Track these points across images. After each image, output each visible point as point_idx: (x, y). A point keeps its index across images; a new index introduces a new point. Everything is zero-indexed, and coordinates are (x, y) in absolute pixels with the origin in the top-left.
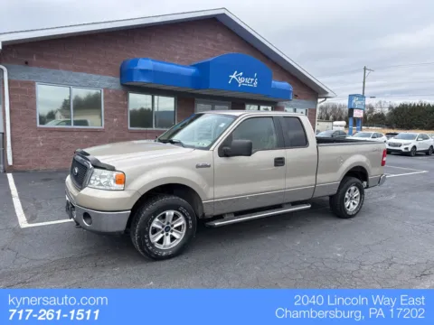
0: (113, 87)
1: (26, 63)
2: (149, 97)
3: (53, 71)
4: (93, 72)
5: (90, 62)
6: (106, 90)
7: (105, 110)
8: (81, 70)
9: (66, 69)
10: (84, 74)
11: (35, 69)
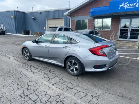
0: (91, 18)
1: (74, 16)
3: (78, 17)
4: (86, 15)
5: (86, 12)
6: (89, 19)
7: (88, 25)
9: (81, 16)
11: (75, 17)
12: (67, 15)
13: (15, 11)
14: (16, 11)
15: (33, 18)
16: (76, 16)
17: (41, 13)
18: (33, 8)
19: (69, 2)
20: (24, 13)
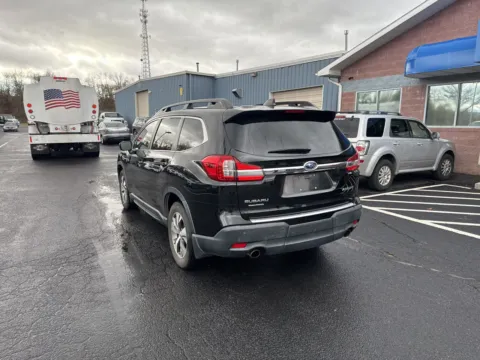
0: (412, 84)
1: (350, 79)
2: (457, 86)
3: (367, 80)
5: (394, 63)
6: (404, 88)
8: (385, 75)
9: (374, 76)
10: (388, 77)
11: (355, 83)
12: (330, 76)
13: (188, 74)
14: (193, 75)
15: (235, 93)
16: (359, 78)
17: (256, 75)
18: (237, 62)
19: (346, 34)
20: (213, 78)
